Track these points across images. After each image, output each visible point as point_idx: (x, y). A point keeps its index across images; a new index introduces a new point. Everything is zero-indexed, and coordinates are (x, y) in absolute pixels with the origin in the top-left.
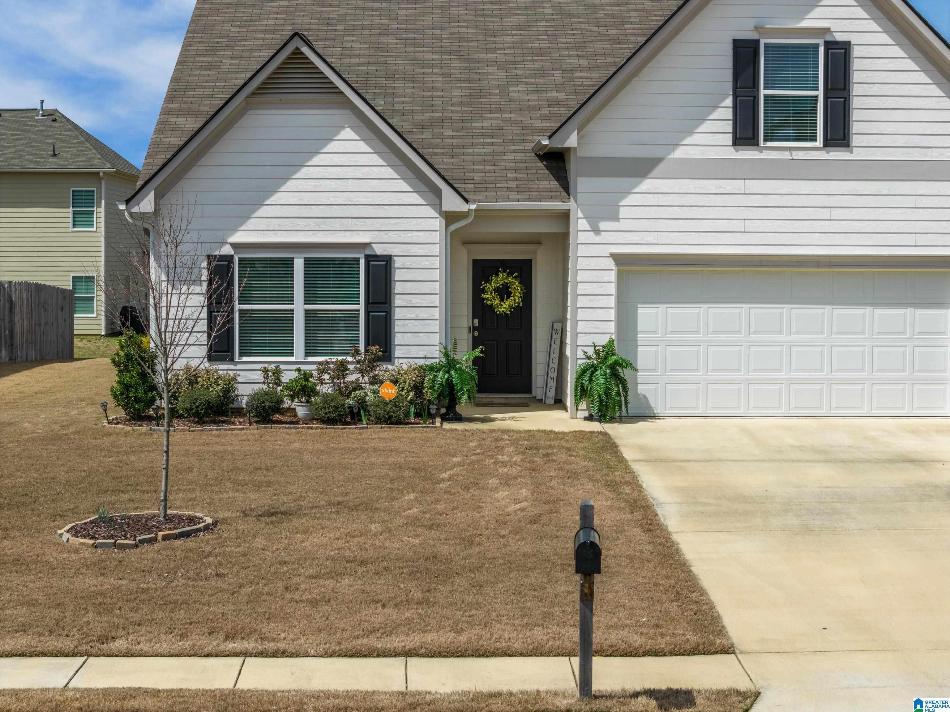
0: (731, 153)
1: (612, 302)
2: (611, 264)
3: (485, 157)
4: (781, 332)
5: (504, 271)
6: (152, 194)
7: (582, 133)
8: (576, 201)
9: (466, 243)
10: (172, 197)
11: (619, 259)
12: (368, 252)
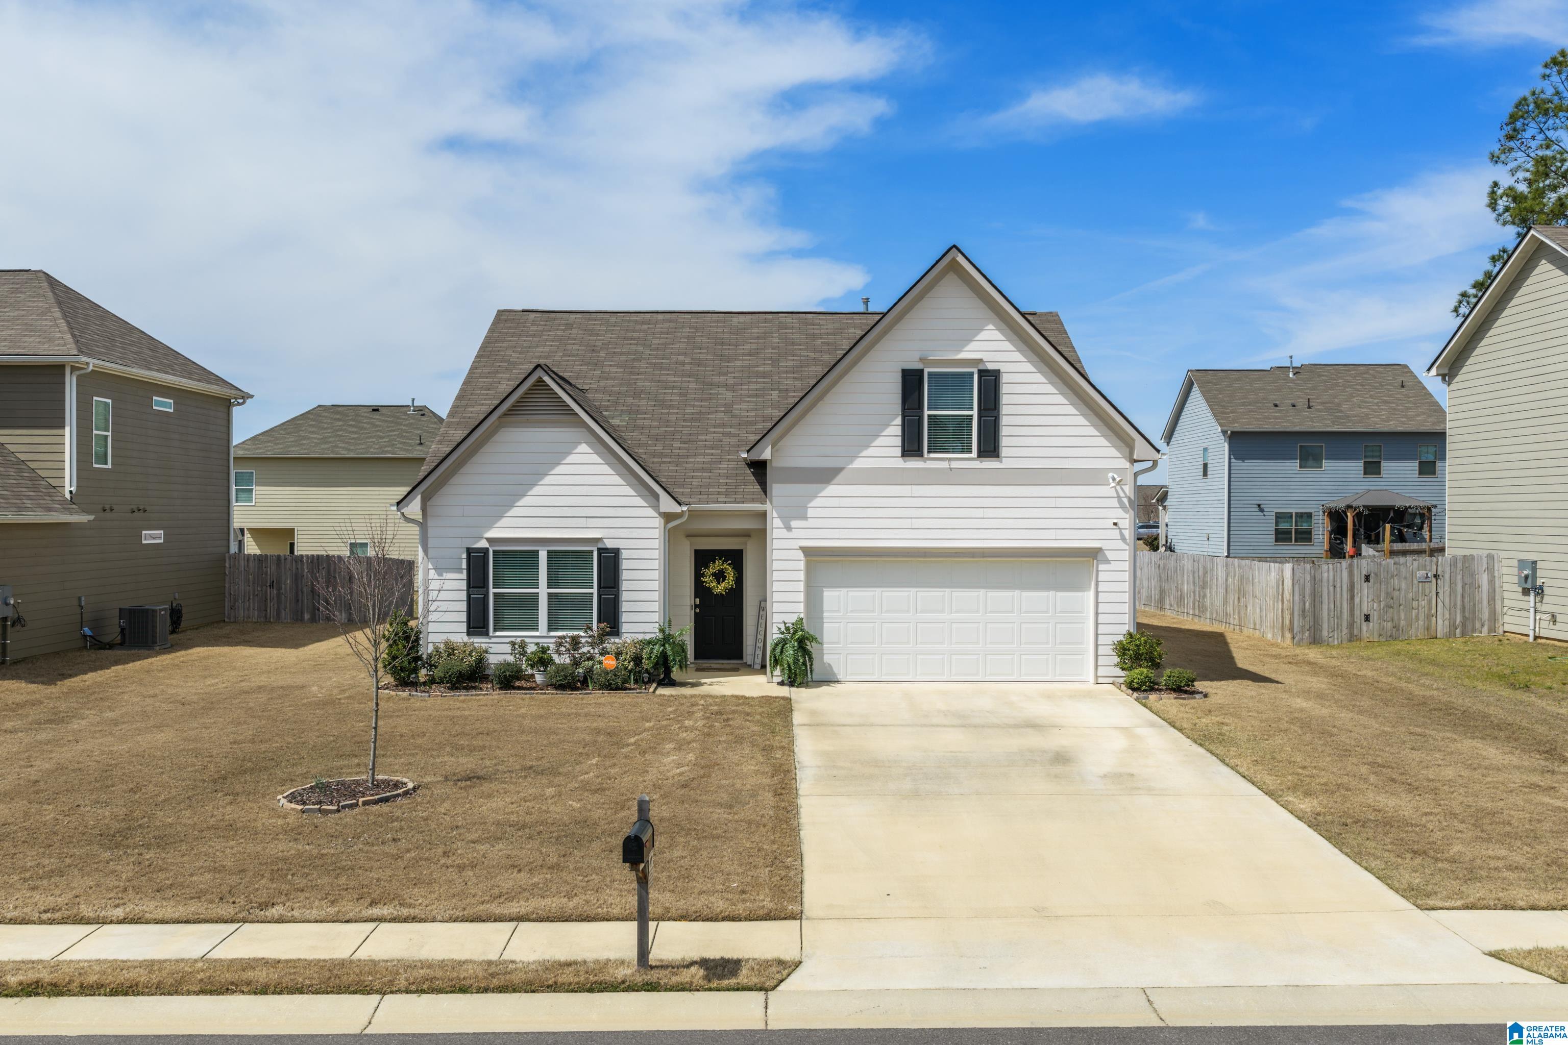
0: (900, 463)
1: (801, 586)
2: (801, 555)
3: (704, 466)
4: (943, 611)
5: (720, 559)
6: (419, 497)
7: (777, 447)
8: (771, 504)
9: (689, 536)
10: (436, 500)
11: (807, 551)
12: (601, 546)
